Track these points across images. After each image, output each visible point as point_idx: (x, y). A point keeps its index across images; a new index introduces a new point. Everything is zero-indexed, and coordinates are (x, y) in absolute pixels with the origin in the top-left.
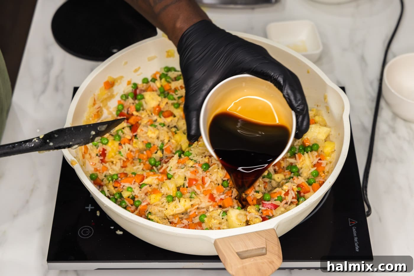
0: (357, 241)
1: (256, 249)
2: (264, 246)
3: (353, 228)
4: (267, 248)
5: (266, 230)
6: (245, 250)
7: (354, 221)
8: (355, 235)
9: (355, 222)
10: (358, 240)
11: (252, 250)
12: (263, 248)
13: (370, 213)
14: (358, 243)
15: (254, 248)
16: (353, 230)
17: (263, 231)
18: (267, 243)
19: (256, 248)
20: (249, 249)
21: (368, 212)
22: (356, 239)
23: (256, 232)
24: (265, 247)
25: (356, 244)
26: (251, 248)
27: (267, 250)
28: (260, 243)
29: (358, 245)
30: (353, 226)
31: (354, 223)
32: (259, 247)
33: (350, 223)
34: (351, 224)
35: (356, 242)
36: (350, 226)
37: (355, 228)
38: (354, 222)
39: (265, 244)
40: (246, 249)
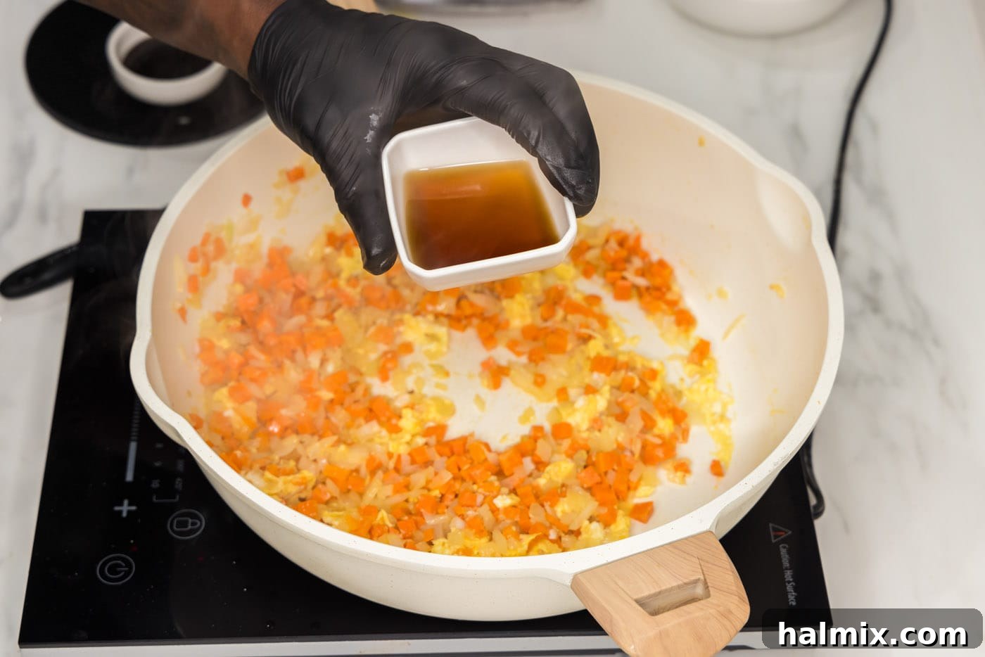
0: (791, 580)
1: (679, 587)
2: (698, 577)
3: (781, 546)
4: (708, 581)
5: (693, 536)
6: (653, 591)
7: (784, 529)
8: (786, 563)
9: (786, 533)
10: (793, 577)
11: (671, 589)
12: (696, 582)
13: (821, 509)
14: (794, 584)
15: (675, 584)
16: (782, 553)
17: (686, 539)
18: (704, 569)
19: (680, 583)
20: (664, 588)
21: (816, 507)
22: (788, 575)
23: (670, 544)
24: (702, 577)
25: (789, 588)
26: (669, 586)
27: (709, 584)
28: (688, 571)
29: (795, 589)
30: (783, 541)
31: (782, 535)
32: (686, 581)
33: (772, 534)
34: (776, 537)
35: (789, 582)
36: (773, 541)
37: (784, 547)
38: (783, 533)
39: (701, 571)
40: (658, 590)
